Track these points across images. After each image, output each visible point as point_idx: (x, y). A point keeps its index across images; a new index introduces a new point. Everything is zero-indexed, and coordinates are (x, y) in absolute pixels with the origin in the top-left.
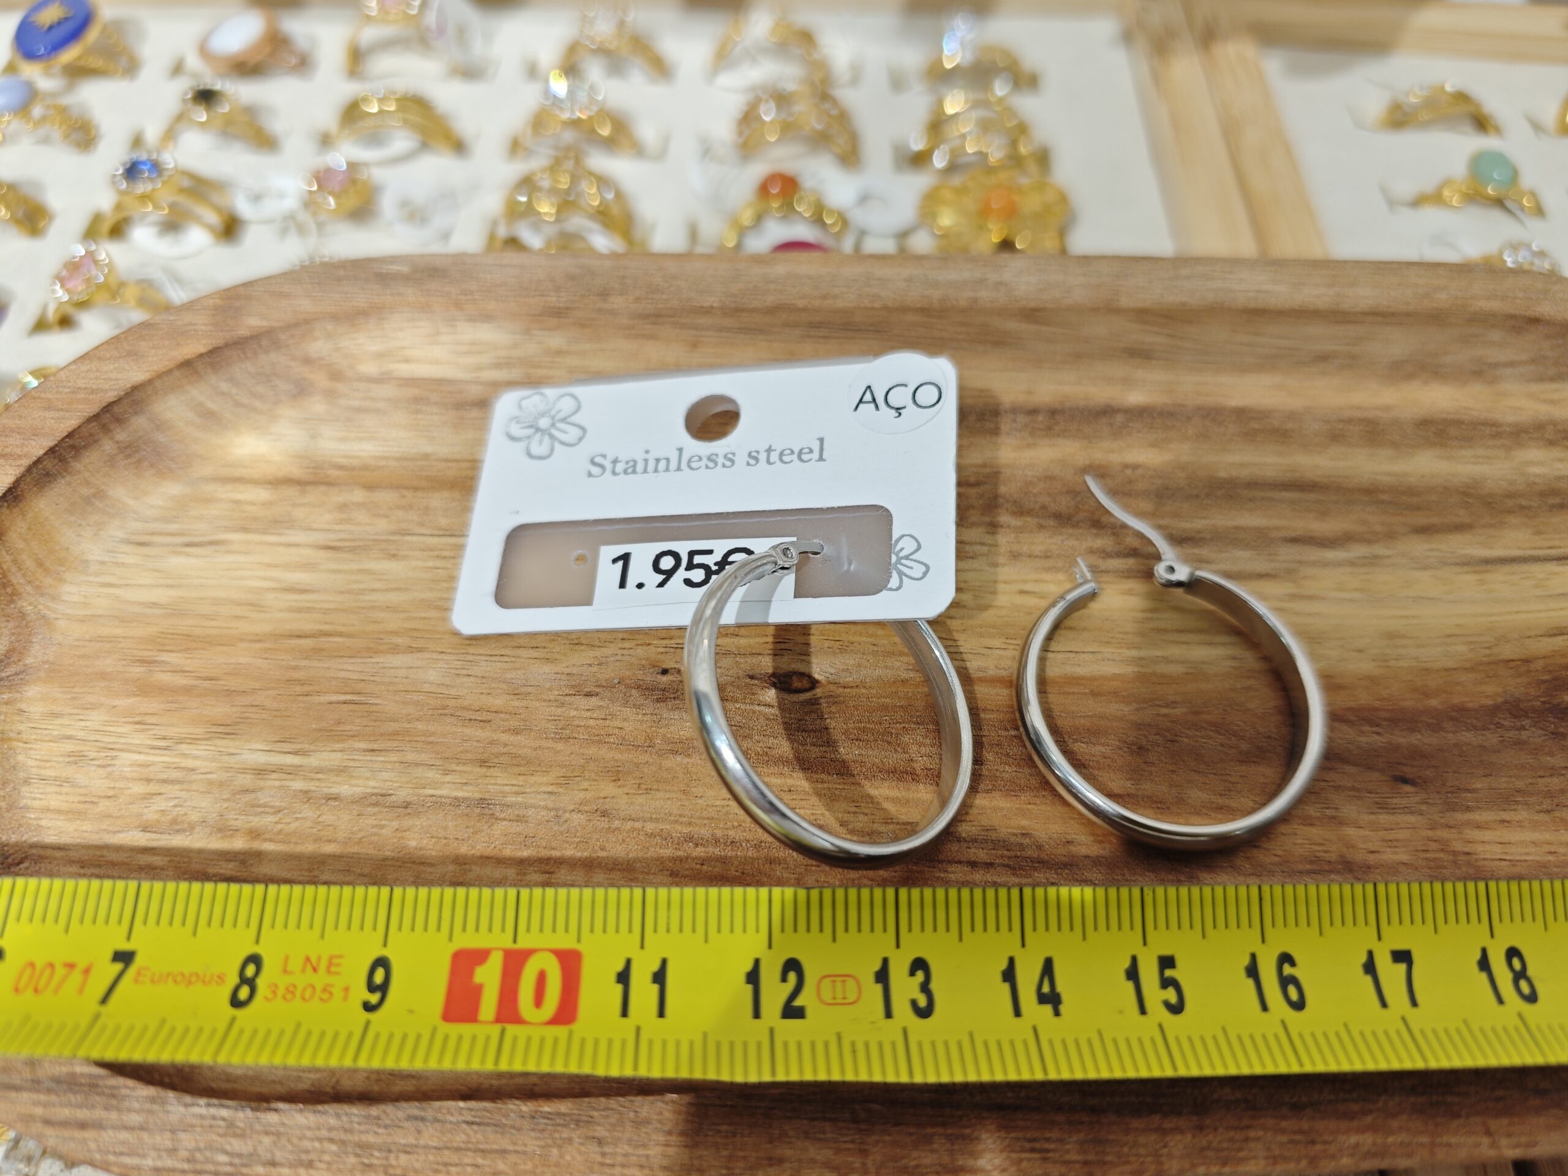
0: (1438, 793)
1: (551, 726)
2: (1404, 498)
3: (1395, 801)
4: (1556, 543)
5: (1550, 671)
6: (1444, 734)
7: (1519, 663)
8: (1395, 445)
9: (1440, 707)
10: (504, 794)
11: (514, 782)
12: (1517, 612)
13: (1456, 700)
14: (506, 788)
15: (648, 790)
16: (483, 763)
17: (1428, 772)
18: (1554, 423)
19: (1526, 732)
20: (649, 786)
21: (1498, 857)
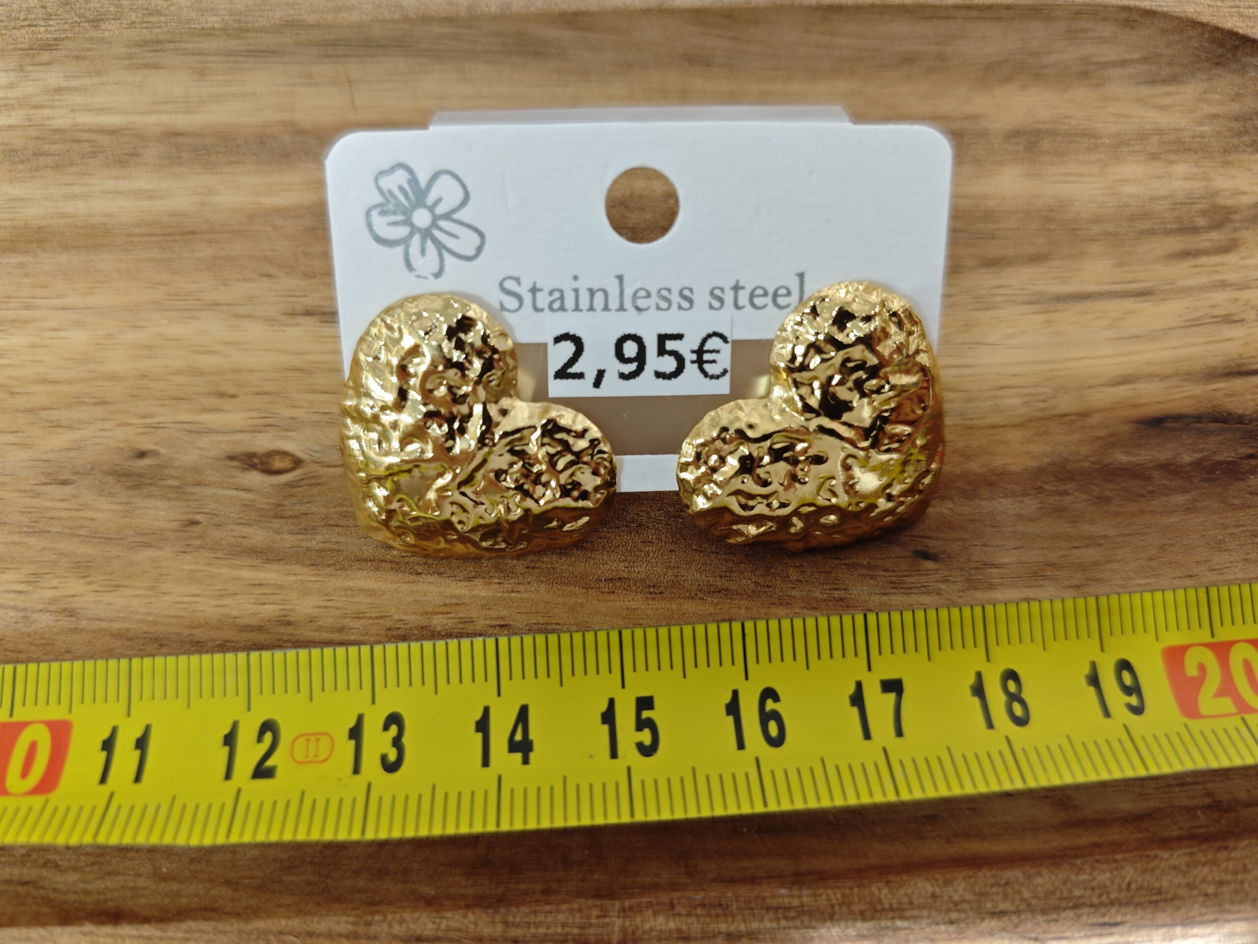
0: (962, 569)
1: (25, 519)
3: (912, 579)
5: (1107, 426)
6: (978, 502)
7: (1074, 417)
9: (979, 471)
12: (1082, 358)
13: (998, 462)
17: (954, 546)
19: (1068, 497)
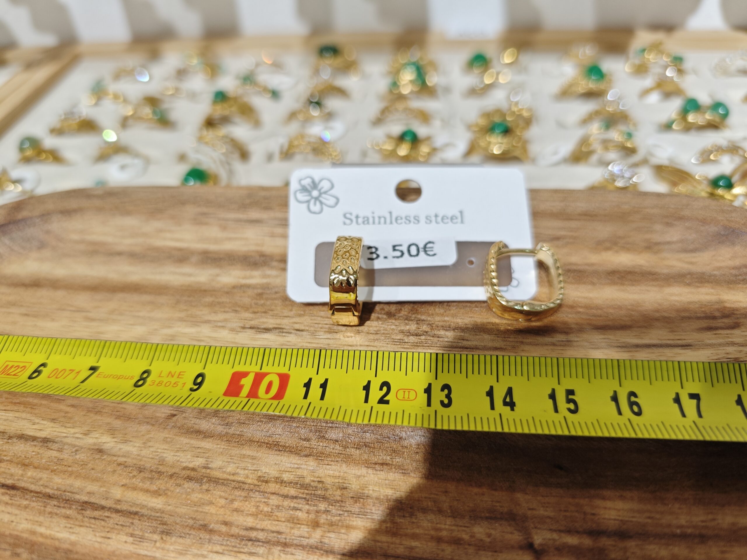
2: (593, 310)
4: (683, 337)
8: (593, 284)
10: (58, 437)
11: (65, 431)
14: (59, 433)
15: (125, 442)
16: (53, 420)
18: (691, 274)
20: (128, 439)
21: (613, 517)
